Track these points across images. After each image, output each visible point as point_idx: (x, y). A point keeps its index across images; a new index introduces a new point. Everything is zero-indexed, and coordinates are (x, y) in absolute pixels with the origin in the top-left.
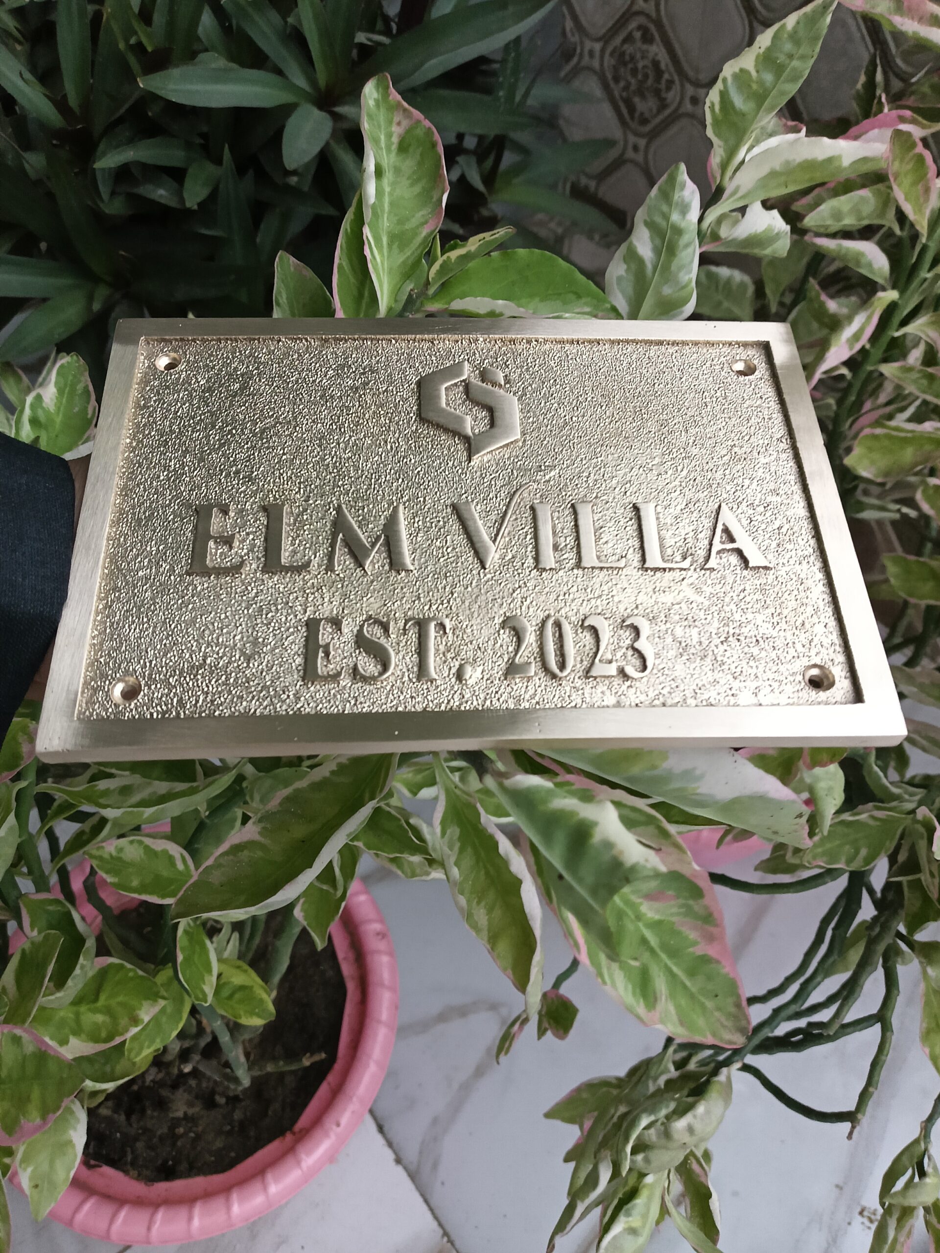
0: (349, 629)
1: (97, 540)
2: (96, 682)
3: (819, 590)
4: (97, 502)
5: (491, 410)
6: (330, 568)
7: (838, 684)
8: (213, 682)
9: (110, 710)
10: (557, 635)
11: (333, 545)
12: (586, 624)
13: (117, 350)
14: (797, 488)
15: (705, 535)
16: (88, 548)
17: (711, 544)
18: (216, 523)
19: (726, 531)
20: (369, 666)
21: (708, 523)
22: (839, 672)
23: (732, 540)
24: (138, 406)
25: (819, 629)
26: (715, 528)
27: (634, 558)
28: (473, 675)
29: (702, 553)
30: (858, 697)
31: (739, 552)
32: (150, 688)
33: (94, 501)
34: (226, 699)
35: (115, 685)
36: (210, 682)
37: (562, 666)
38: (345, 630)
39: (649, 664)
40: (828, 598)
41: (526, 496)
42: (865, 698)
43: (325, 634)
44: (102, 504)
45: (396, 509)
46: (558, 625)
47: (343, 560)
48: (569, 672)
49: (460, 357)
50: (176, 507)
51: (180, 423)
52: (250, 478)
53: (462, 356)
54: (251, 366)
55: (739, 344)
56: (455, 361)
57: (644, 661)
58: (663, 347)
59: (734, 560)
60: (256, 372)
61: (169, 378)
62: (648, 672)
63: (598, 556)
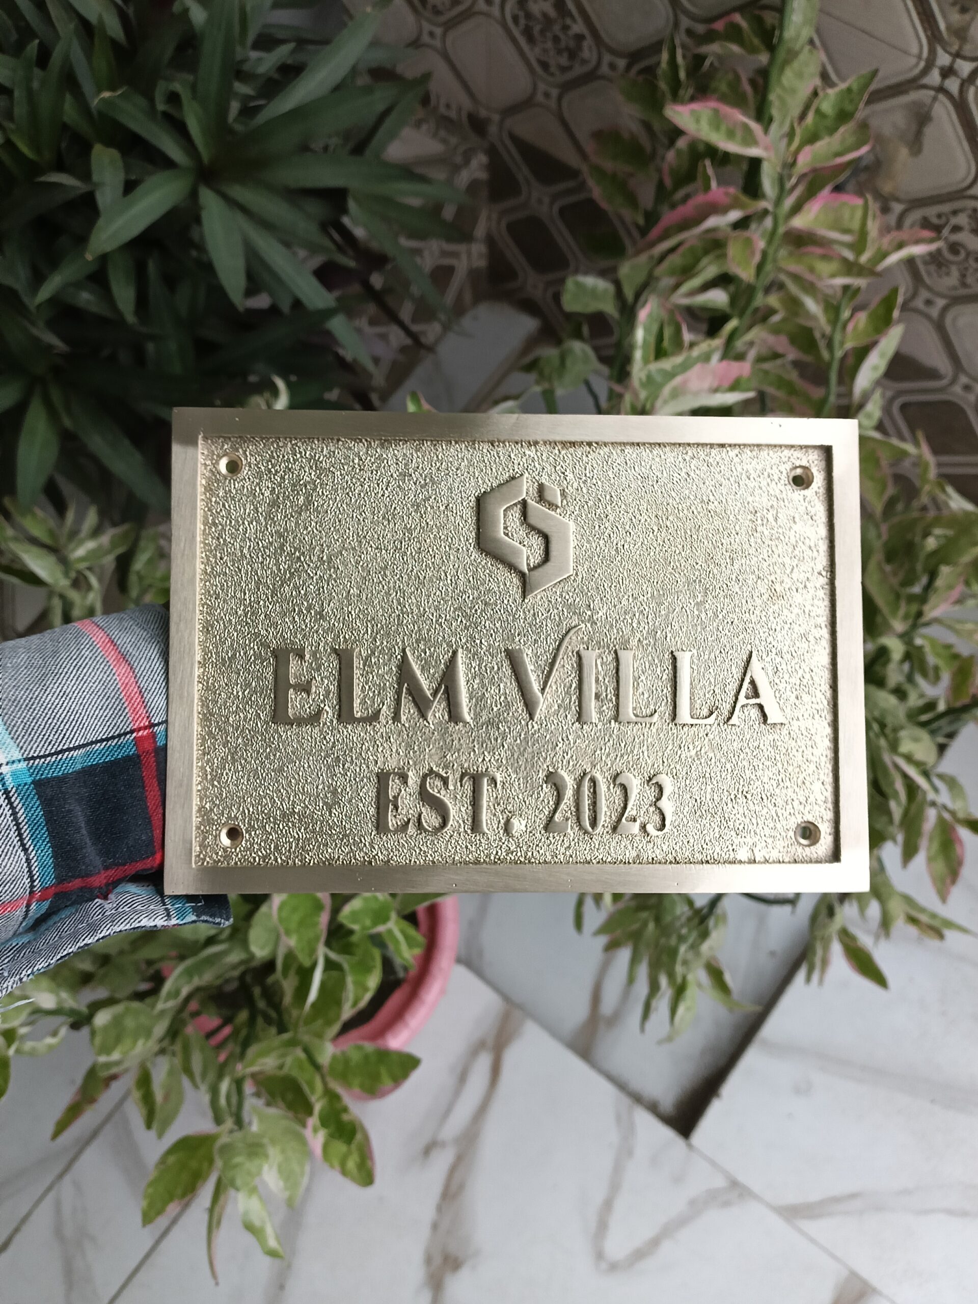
0: (413, 779)
1: (188, 688)
2: (205, 827)
3: (825, 744)
4: (183, 644)
5: (546, 538)
6: (396, 717)
7: (822, 841)
8: (302, 830)
9: (220, 854)
10: (592, 790)
11: (399, 693)
12: (618, 782)
13: (178, 452)
14: (825, 633)
15: (732, 687)
16: (181, 697)
17: (737, 699)
18: (294, 668)
19: (753, 682)
20: (430, 819)
21: (737, 673)
22: (825, 829)
23: (756, 694)
25: (817, 786)
26: (743, 680)
27: (665, 709)
28: (518, 825)
29: (727, 707)
30: (836, 856)
31: (761, 707)
32: (250, 834)
33: (180, 643)
34: (314, 846)
35: (221, 830)
36: (300, 830)
37: (594, 823)
38: (410, 782)
39: (667, 822)
40: (830, 754)
41: (573, 642)
42: (842, 858)
43: (394, 786)
44: (187, 646)
45: (455, 653)
46: (593, 781)
47: (408, 710)
48: (599, 829)
49: (519, 464)
50: (256, 647)
51: (250, 546)
52: (321, 615)
53: (521, 463)
54: (313, 473)
55: (801, 447)
56: (514, 470)
57: (663, 819)
58: (724, 449)
59: (755, 713)
60: (318, 481)
61: (233, 486)
62: (665, 830)
63: (634, 709)
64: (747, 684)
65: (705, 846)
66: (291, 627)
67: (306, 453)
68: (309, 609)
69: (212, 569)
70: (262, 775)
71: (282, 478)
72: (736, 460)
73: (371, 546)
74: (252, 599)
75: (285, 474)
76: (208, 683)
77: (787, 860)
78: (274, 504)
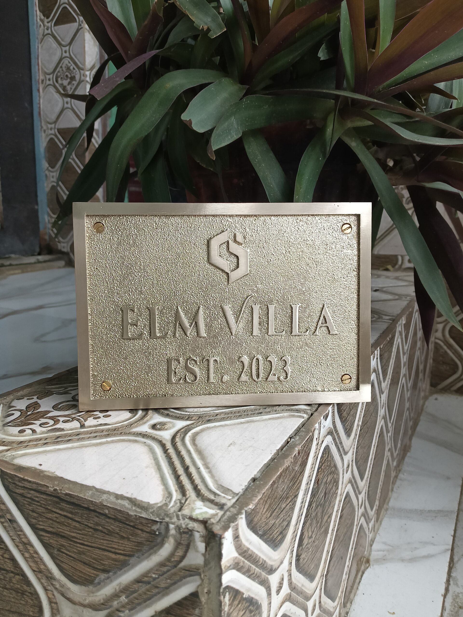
0: (182, 361)
2: (95, 382)
3: (354, 342)
5: (237, 257)
6: (174, 336)
7: (352, 382)
8: (136, 383)
10: (257, 363)
11: (175, 325)
12: (268, 360)
13: (75, 220)
14: (355, 296)
15: (316, 319)
17: (318, 324)
18: (130, 316)
19: (324, 317)
20: (190, 377)
21: (318, 313)
22: (353, 377)
23: (326, 322)
25: (350, 359)
26: (320, 316)
27: (288, 330)
28: (226, 378)
29: (314, 328)
30: (357, 388)
31: (328, 327)
32: (114, 385)
34: (141, 389)
36: (135, 383)
37: (258, 377)
39: (289, 376)
40: (356, 346)
41: (249, 302)
42: (360, 389)
43: (174, 364)
45: (199, 308)
46: (257, 359)
47: (179, 332)
48: (260, 379)
49: (225, 225)
50: (113, 307)
51: (109, 263)
52: (141, 293)
53: (227, 225)
54: (136, 230)
55: (347, 215)
56: (223, 228)
57: (287, 375)
58: (314, 217)
59: (324, 329)
60: (138, 234)
61: (100, 237)
62: (288, 379)
63: (275, 329)
64: (322, 318)
65: (304, 385)
66: (128, 298)
67: (132, 221)
68: (136, 289)
69: (93, 273)
70: (118, 360)
71: (122, 233)
72: (319, 221)
73: (162, 262)
74: (111, 286)
75: (123, 231)
76: (93, 322)
77: (337, 390)
78: (119, 244)
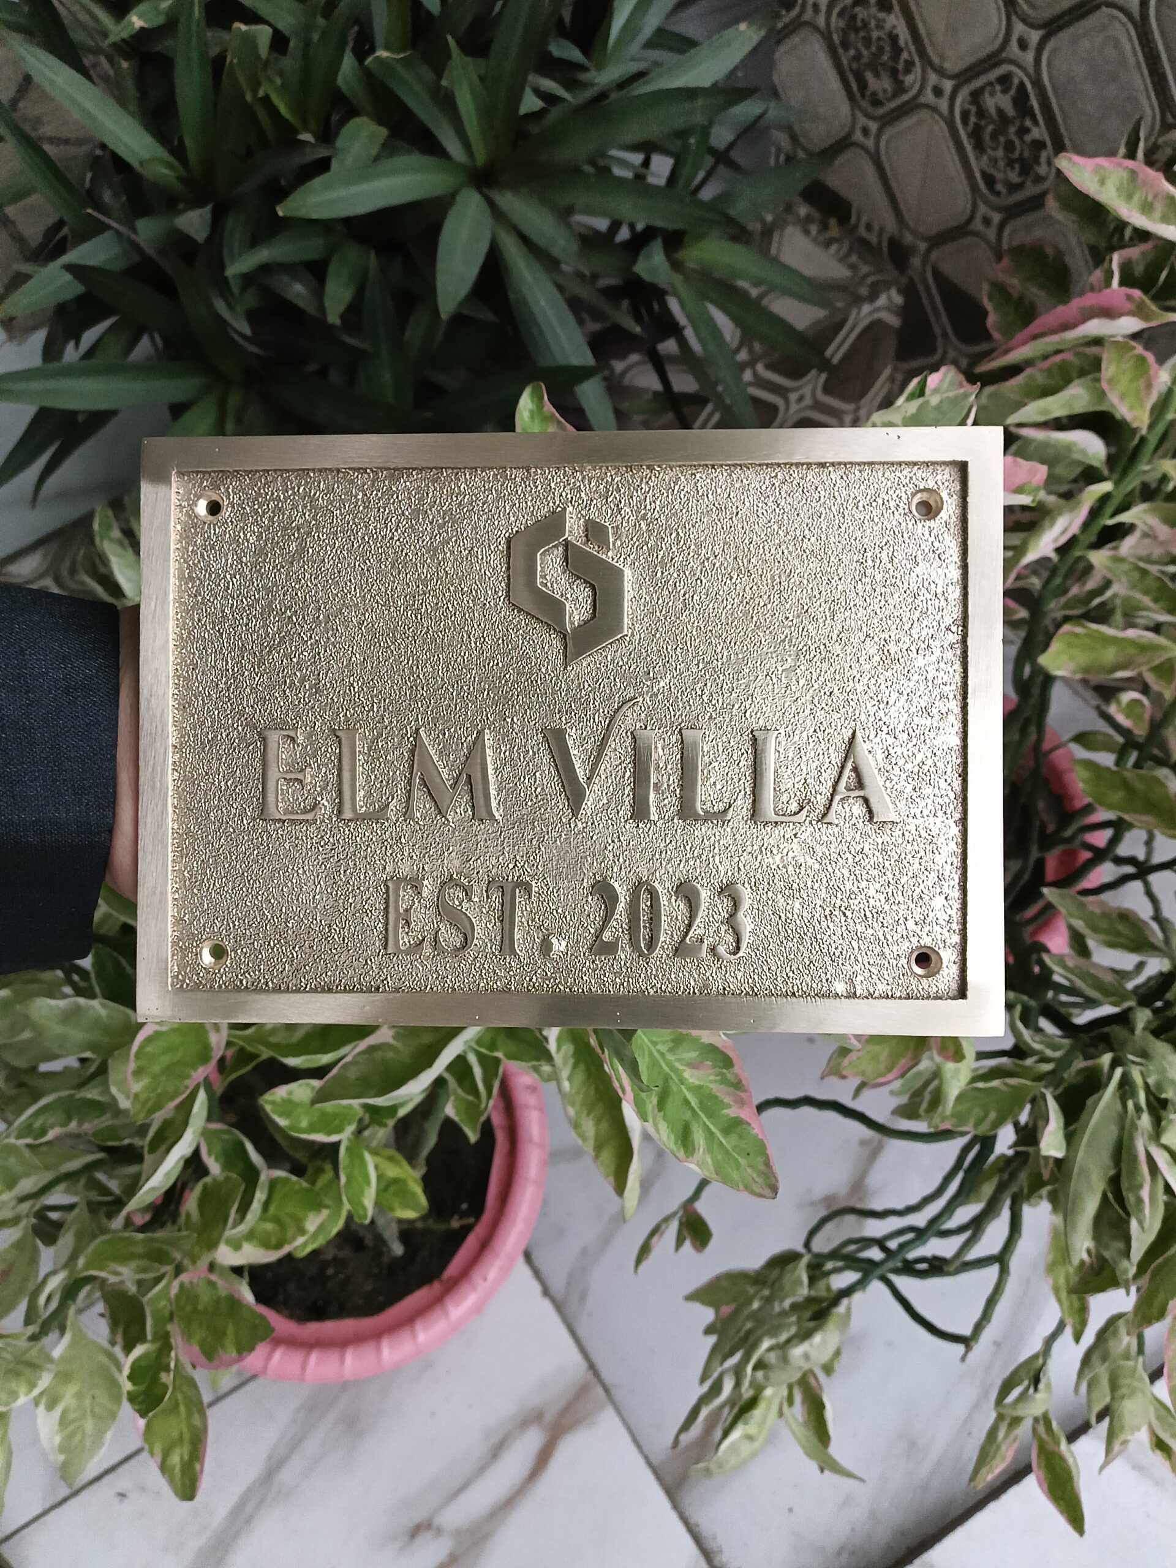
0: (428, 887)
1: (161, 777)
2: (184, 943)
3: (949, 849)
4: (154, 725)
5: (594, 589)
6: (407, 812)
7: (944, 971)
8: (297, 949)
9: (201, 975)
10: (648, 904)
11: (411, 784)
12: (680, 894)
13: (148, 491)
14: (955, 706)
15: (830, 775)
16: (153, 788)
17: (834, 790)
18: (284, 754)
19: (856, 769)
20: (449, 936)
21: (836, 758)
22: (948, 956)
23: (860, 784)
24: (181, 578)
25: (939, 901)
26: (843, 767)
27: (743, 804)
28: (557, 946)
29: (822, 800)
30: (962, 992)
31: (866, 801)
32: (236, 952)
33: (151, 723)
34: (310, 968)
35: (202, 948)
36: (293, 949)
37: (652, 944)
38: (425, 892)
39: (744, 946)
40: (957, 861)
41: (630, 719)
42: (969, 993)
43: (405, 897)
44: (159, 728)
45: (480, 733)
46: (651, 892)
47: (422, 805)
48: (658, 952)
49: (561, 495)
50: (240, 728)
51: (232, 605)
52: (317, 689)
53: (564, 494)
54: (308, 513)
55: (927, 464)
56: (554, 503)
57: (738, 941)
58: (826, 470)
59: (858, 809)
60: (313, 522)
61: (213, 532)
62: (741, 954)
63: (704, 803)
64: (847, 772)
65: (791, 974)
66: (282, 704)
67: (299, 489)
68: (302, 681)
69: (189, 633)
70: (249, 881)
71: (271, 519)
72: (841, 483)
73: (377, 602)
74: (236, 669)
75: (275, 516)
76: (185, 771)
77: (898, 994)
78: (261, 552)
